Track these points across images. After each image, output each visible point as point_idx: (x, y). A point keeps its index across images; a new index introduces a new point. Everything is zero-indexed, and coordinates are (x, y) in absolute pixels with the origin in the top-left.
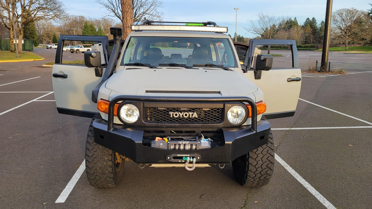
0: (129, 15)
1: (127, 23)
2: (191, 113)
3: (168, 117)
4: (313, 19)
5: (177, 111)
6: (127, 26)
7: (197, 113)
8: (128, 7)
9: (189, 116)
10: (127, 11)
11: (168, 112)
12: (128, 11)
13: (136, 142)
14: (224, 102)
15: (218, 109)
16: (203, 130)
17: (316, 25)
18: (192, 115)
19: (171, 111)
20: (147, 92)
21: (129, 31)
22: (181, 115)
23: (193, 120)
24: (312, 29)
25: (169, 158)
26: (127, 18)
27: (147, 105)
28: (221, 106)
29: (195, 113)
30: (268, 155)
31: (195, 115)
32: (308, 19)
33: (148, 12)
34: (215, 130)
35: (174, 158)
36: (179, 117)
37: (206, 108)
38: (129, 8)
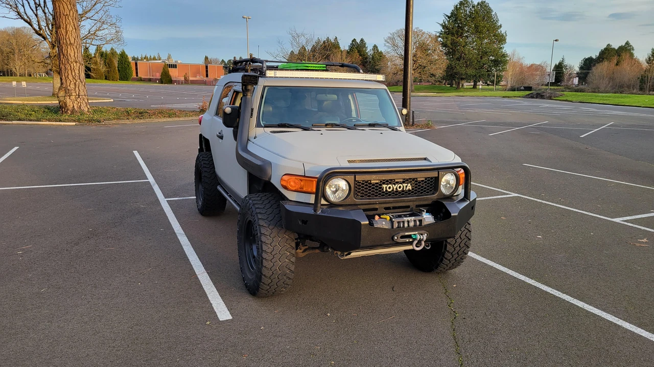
0: (71, 22)
1: (68, 37)
2: (405, 185)
3: (380, 191)
4: (362, 40)
5: (390, 183)
6: (69, 43)
7: (411, 185)
8: (69, 6)
9: (403, 188)
10: (67, 15)
11: (381, 185)
12: (68, 13)
13: (362, 223)
14: (438, 169)
15: (432, 178)
16: (418, 203)
17: (366, 50)
18: (406, 186)
19: (384, 183)
20: (349, 161)
21: (73, 52)
22: (395, 188)
23: (406, 193)
24: (360, 57)
25: (396, 238)
26: (66, 28)
27: (359, 178)
28: (435, 174)
29: (409, 185)
30: (466, 231)
31: (409, 187)
32: (354, 40)
33: (89, 15)
34: (430, 202)
35: (402, 237)
36: (393, 190)
37: (421, 177)
38: (71, 9)
